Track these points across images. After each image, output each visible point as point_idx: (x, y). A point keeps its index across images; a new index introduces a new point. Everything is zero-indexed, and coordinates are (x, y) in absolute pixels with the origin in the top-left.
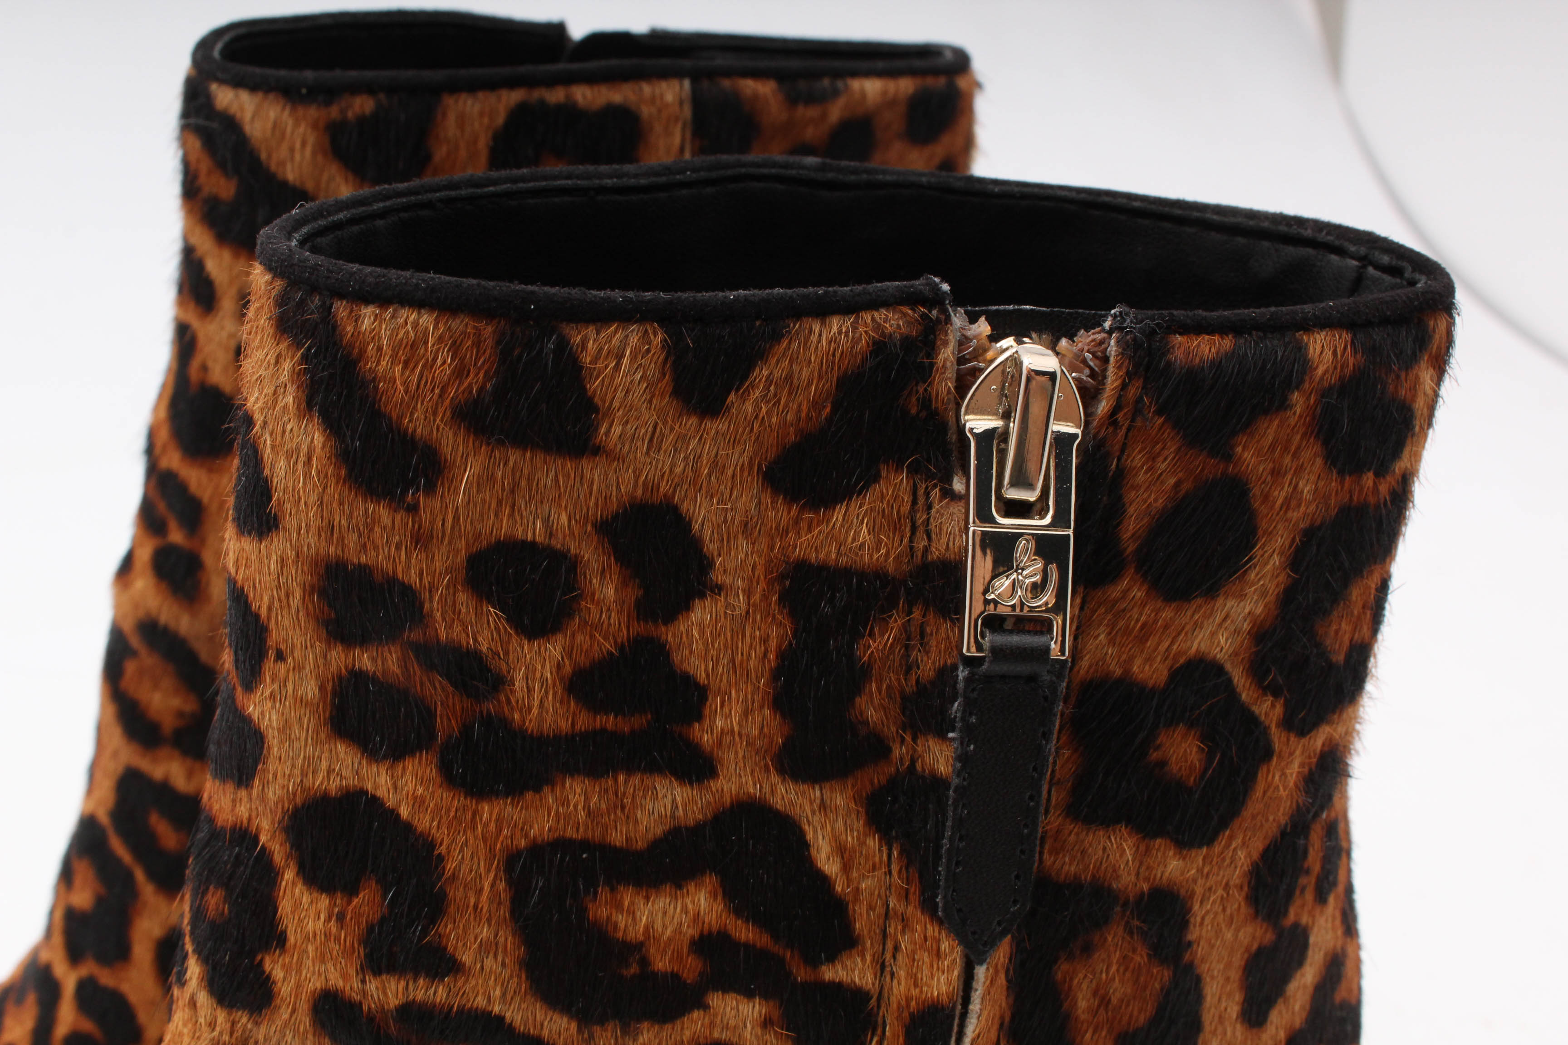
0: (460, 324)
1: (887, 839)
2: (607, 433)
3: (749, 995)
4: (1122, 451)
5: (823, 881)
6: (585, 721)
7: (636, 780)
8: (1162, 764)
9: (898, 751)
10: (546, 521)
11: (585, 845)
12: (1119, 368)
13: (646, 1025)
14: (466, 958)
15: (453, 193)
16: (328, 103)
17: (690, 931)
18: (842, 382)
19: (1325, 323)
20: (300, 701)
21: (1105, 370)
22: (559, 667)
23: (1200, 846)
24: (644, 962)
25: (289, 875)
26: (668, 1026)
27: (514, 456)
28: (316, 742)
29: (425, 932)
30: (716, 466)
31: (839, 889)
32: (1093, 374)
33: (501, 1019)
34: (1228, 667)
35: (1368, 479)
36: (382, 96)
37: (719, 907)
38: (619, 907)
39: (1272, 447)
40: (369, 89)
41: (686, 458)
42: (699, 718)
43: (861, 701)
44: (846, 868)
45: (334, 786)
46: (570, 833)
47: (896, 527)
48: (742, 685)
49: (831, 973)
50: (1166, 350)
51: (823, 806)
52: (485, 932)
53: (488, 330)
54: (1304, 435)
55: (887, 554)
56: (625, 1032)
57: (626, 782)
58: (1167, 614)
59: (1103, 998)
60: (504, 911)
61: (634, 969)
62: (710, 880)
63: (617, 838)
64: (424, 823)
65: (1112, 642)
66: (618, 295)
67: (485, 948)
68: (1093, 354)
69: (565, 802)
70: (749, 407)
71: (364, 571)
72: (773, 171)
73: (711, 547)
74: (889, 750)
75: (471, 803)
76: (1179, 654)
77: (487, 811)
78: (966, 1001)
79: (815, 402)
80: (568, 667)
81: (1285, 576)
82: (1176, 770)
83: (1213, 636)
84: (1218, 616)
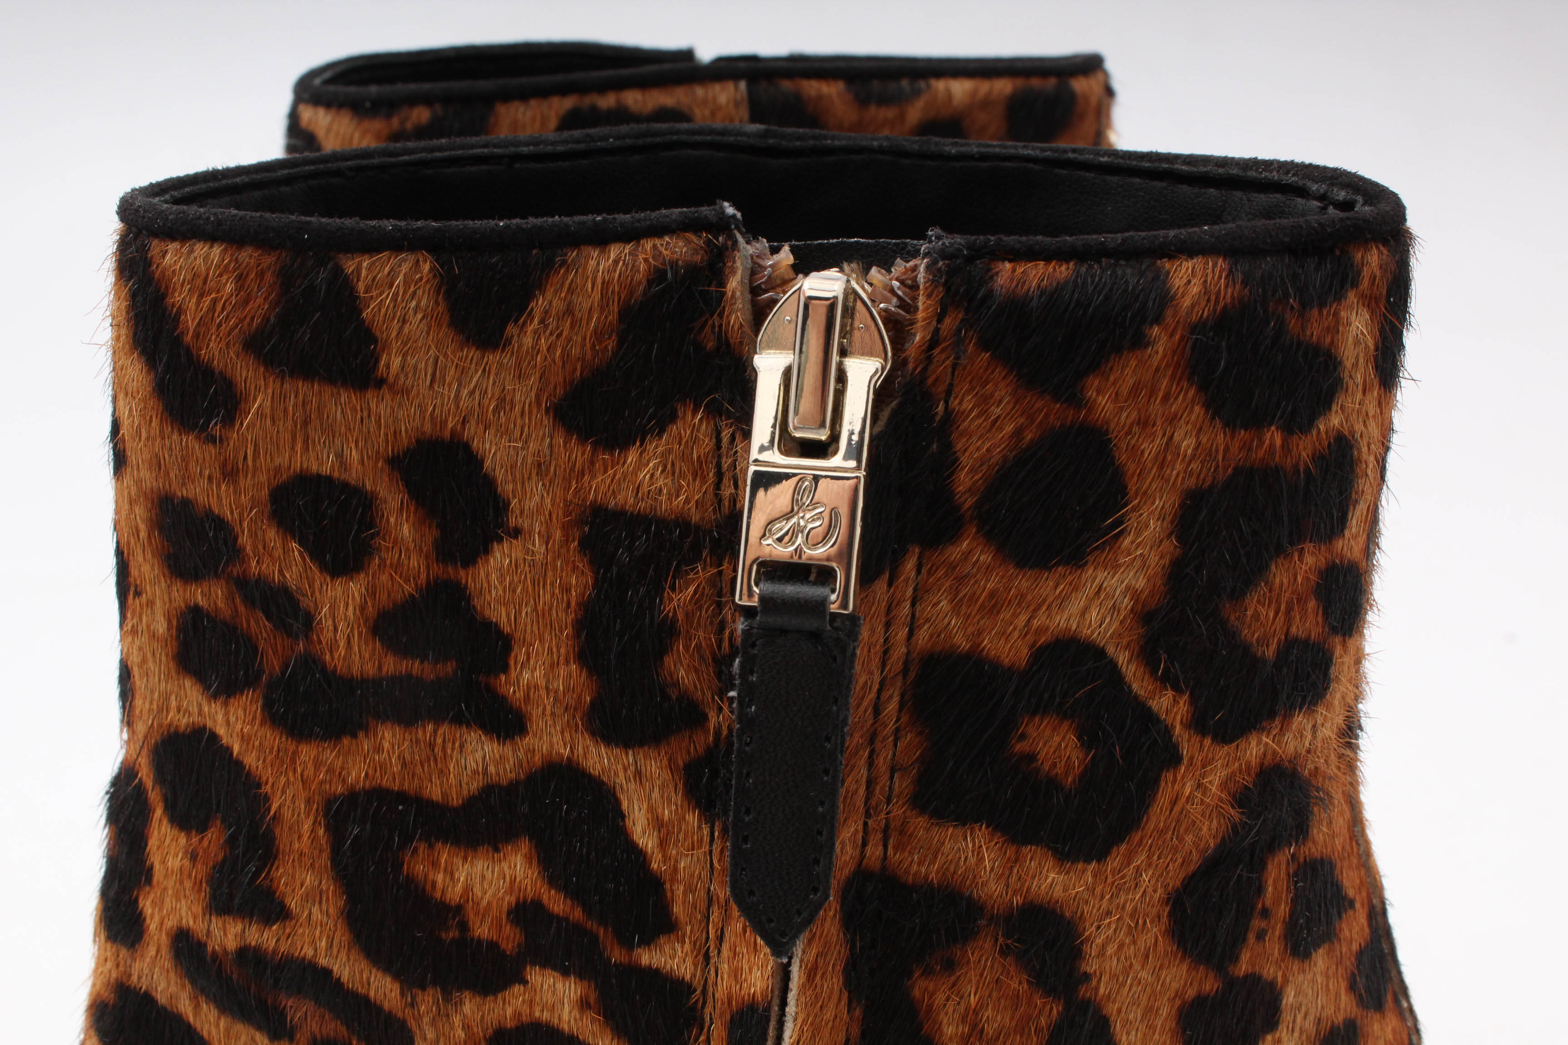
0: (247, 256)
1: (708, 816)
2: (388, 366)
3: (565, 973)
4: (949, 393)
5: (639, 855)
6: (391, 665)
7: (444, 729)
8: (1031, 757)
9: (713, 719)
10: (340, 456)
11: (402, 796)
12: (929, 296)
13: (467, 994)
14: (293, 904)
16: (389, 116)
17: (510, 900)
18: (625, 313)
19: (1190, 250)
20: (153, 635)
21: (915, 299)
22: (363, 608)
23: (1088, 861)
24: (464, 926)
25: (159, 812)
26: (491, 998)
27: (302, 387)
28: (168, 677)
29: (256, 874)
30: (505, 403)
31: (654, 865)
32: (903, 304)
33: (327, 972)
34: (1110, 650)
35: (1274, 436)
36: (438, 107)
37: (533, 873)
38: (435, 864)
39: (1134, 391)
40: (427, 100)
41: (472, 393)
42: (505, 669)
43: (669, 661)
44: (663, 844)
45: (184, 722)
46: (386, 782)
47: (698, 473)
48: (547, 636)
49: (647, 958)
50: (989, 276)
51: (638, 774)
52: (309, 879)
53: (269, 260)
54: (1173, 377)
55: (687, 501)
56: (447, 998)
57: (435, 732)
58: (1022, 582)
59: (974, 1027)
60: (325, 860)
61: (453, 934)
62: (525, 845)
63: (434, 791)
64: (251, 760)
65: (955, 610)
66: (389, 225)
67: (315, 896)
68: (902, 282)
69: (379, 749)
70: (528, 341)
71: (186, 503)
73: (506, 488)
74: (705, 718)
75: (291, 745)
76: (1041, 631)
77: (307, 752)
78: (784, 1004)
79: (598, 334)
80: (370, 609)
81: (1170, 546)
82: (1046, 767)
83: (1084, 612)
84: (1090, 589)
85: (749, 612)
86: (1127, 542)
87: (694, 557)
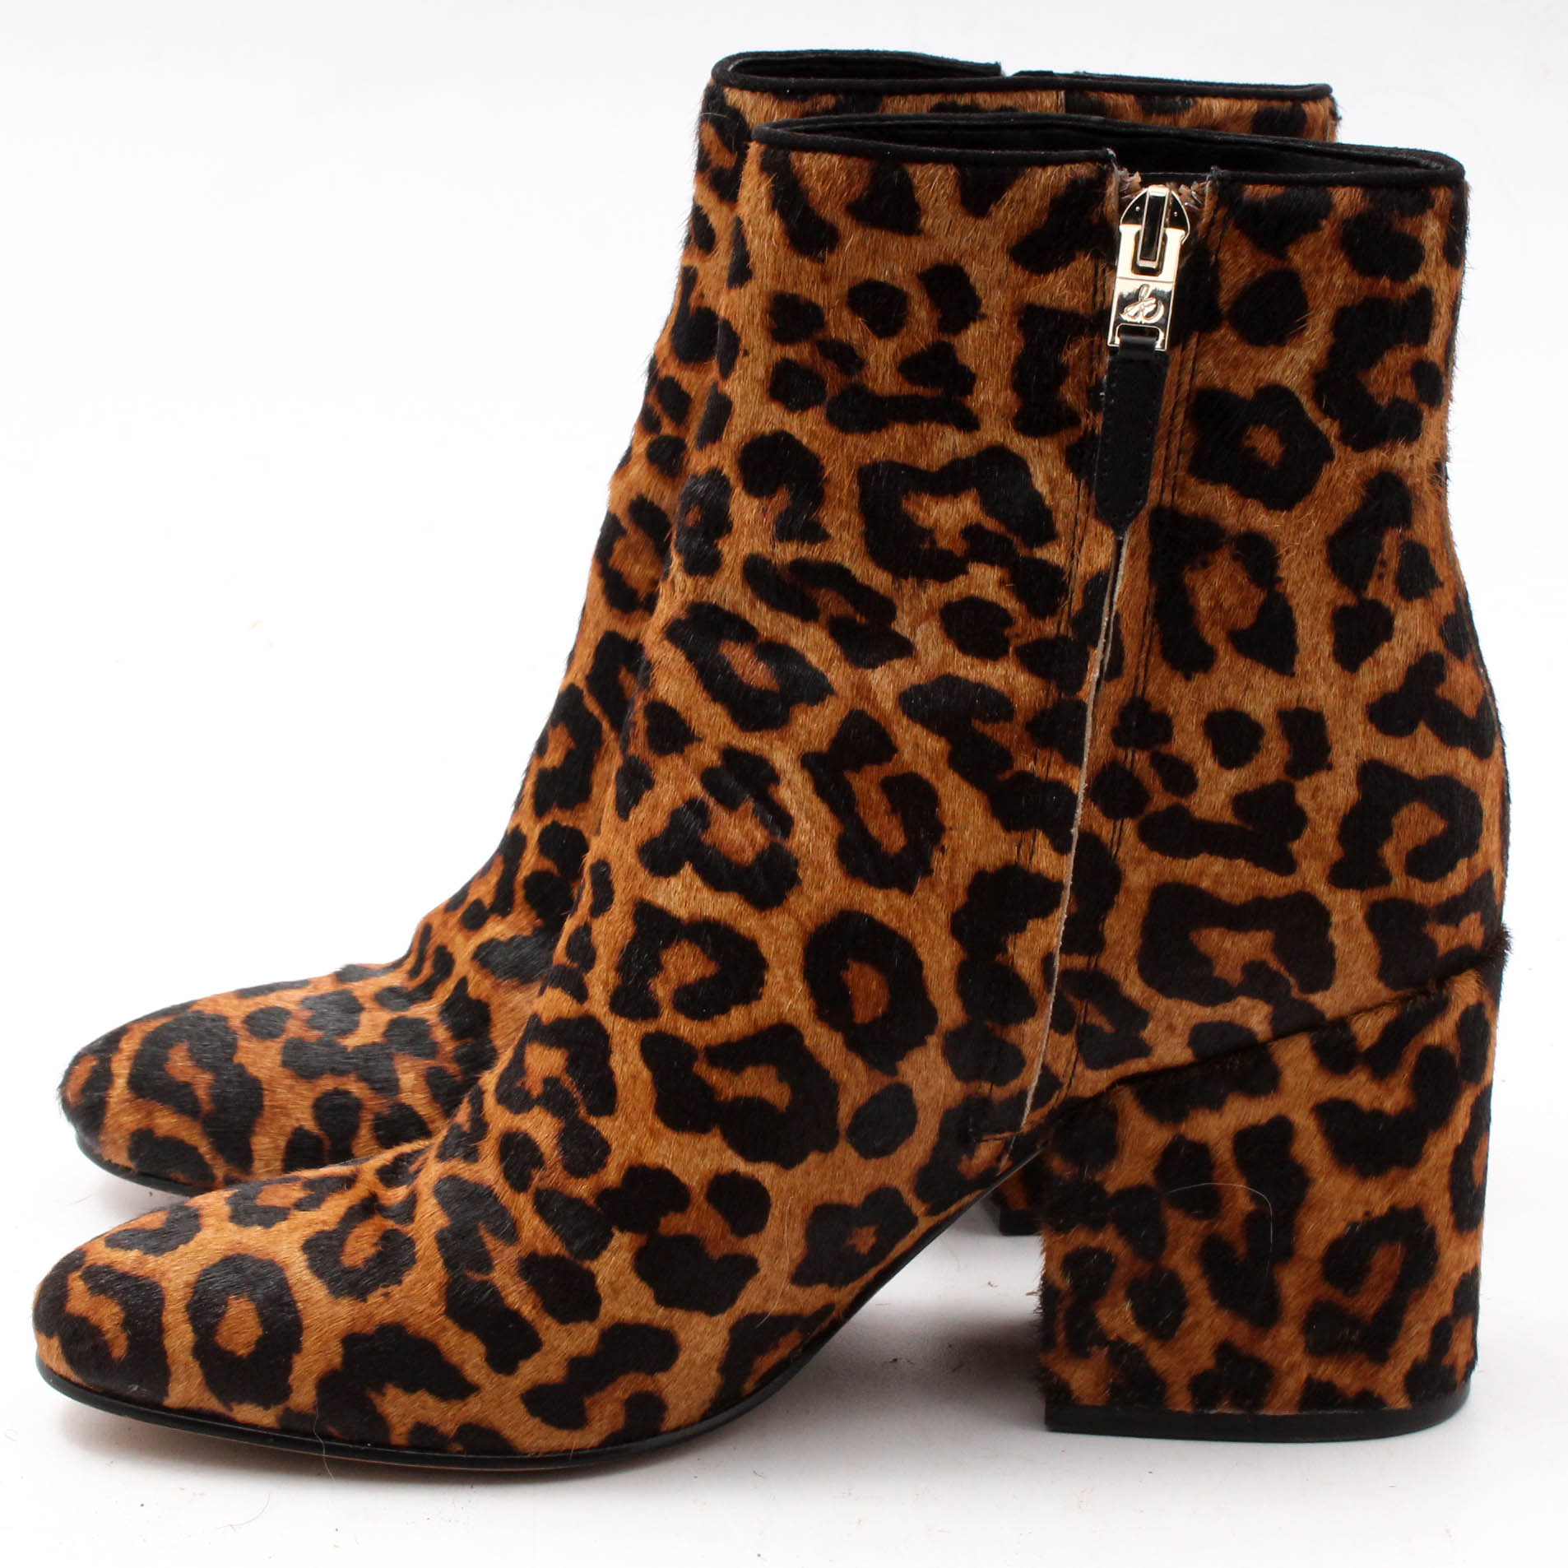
0: (851, 162)
1: (1077, 475)
2: (925, 223)
3: (992, 564)
4: (1218, 251)
5: (1038, 497)
6: (907, 389)
7: (933, 426)
8: (1253, 449)
9: (1084, 421)
10: (891, 272)
11: (904, 466)
12: (1211, 199)
13: (932, 582)
14: (831, 531)
15: (867, 123)
16: (804, 100)
17: (962, 525)
18: (1054, 201)
19: (1344, 183)
20: (754, 379)
21: (1203, 201)
22: (894, 356)
23: (1282, 511)
24: (933, 542)
25: (737, 490)
26: (945, 585)
27: (876, 233)
28: (761, 403)
29: (809, 514)
30: (984, 246)
31: (1047, 502)
32: (1196, 204)
33: (848, 572)
34: (1297, 394)
35: (1385, 282)
36: (841, 96)
37: (977, 509)
38: (920, 505)
39: (1313, 253)
40: (832, 91)
41: (968, 240)
42: (971, 393)
43: (1063, 389)
44: (1052, 492)
45: (768, 429)
46: (895, 458)
47: (1085, 288)
48: (996, 376)
49: (1041, 553)
50: (1240, 191)
51: (1040, 451)
52: (844, 515)
53: (866, 165)
54: (1333, 247)
55: (1078, 303)
56: (920, 584)
57: (928, 428)
58: (1252, 352)
59: (1217, 603)
60: (855, 502)
61: (926, 546)
62: (974, 492)
63: (922, 464)
64: (815, 447)
65: (1216, 365)
66: (933, 149)
67: (845, 525)
68: (1197, 193)
69: (893, 439)
70: (1001, 213)
71: (795, 297)
72: (1070, 123)
73: (980, 293)
74: (1080, 421)
75: (842, 436)
76: (1260, 380)
77: (850, 439)
78: (1117, 570)
79: (1038, 213)
80: (900, 356)
81: (1329, 337)
82: (1262, 455)
83: (1284, 371)
84: (1286, 359)
85: (1113, 351)
86: (1307, 333)
87: (1080, 332)
